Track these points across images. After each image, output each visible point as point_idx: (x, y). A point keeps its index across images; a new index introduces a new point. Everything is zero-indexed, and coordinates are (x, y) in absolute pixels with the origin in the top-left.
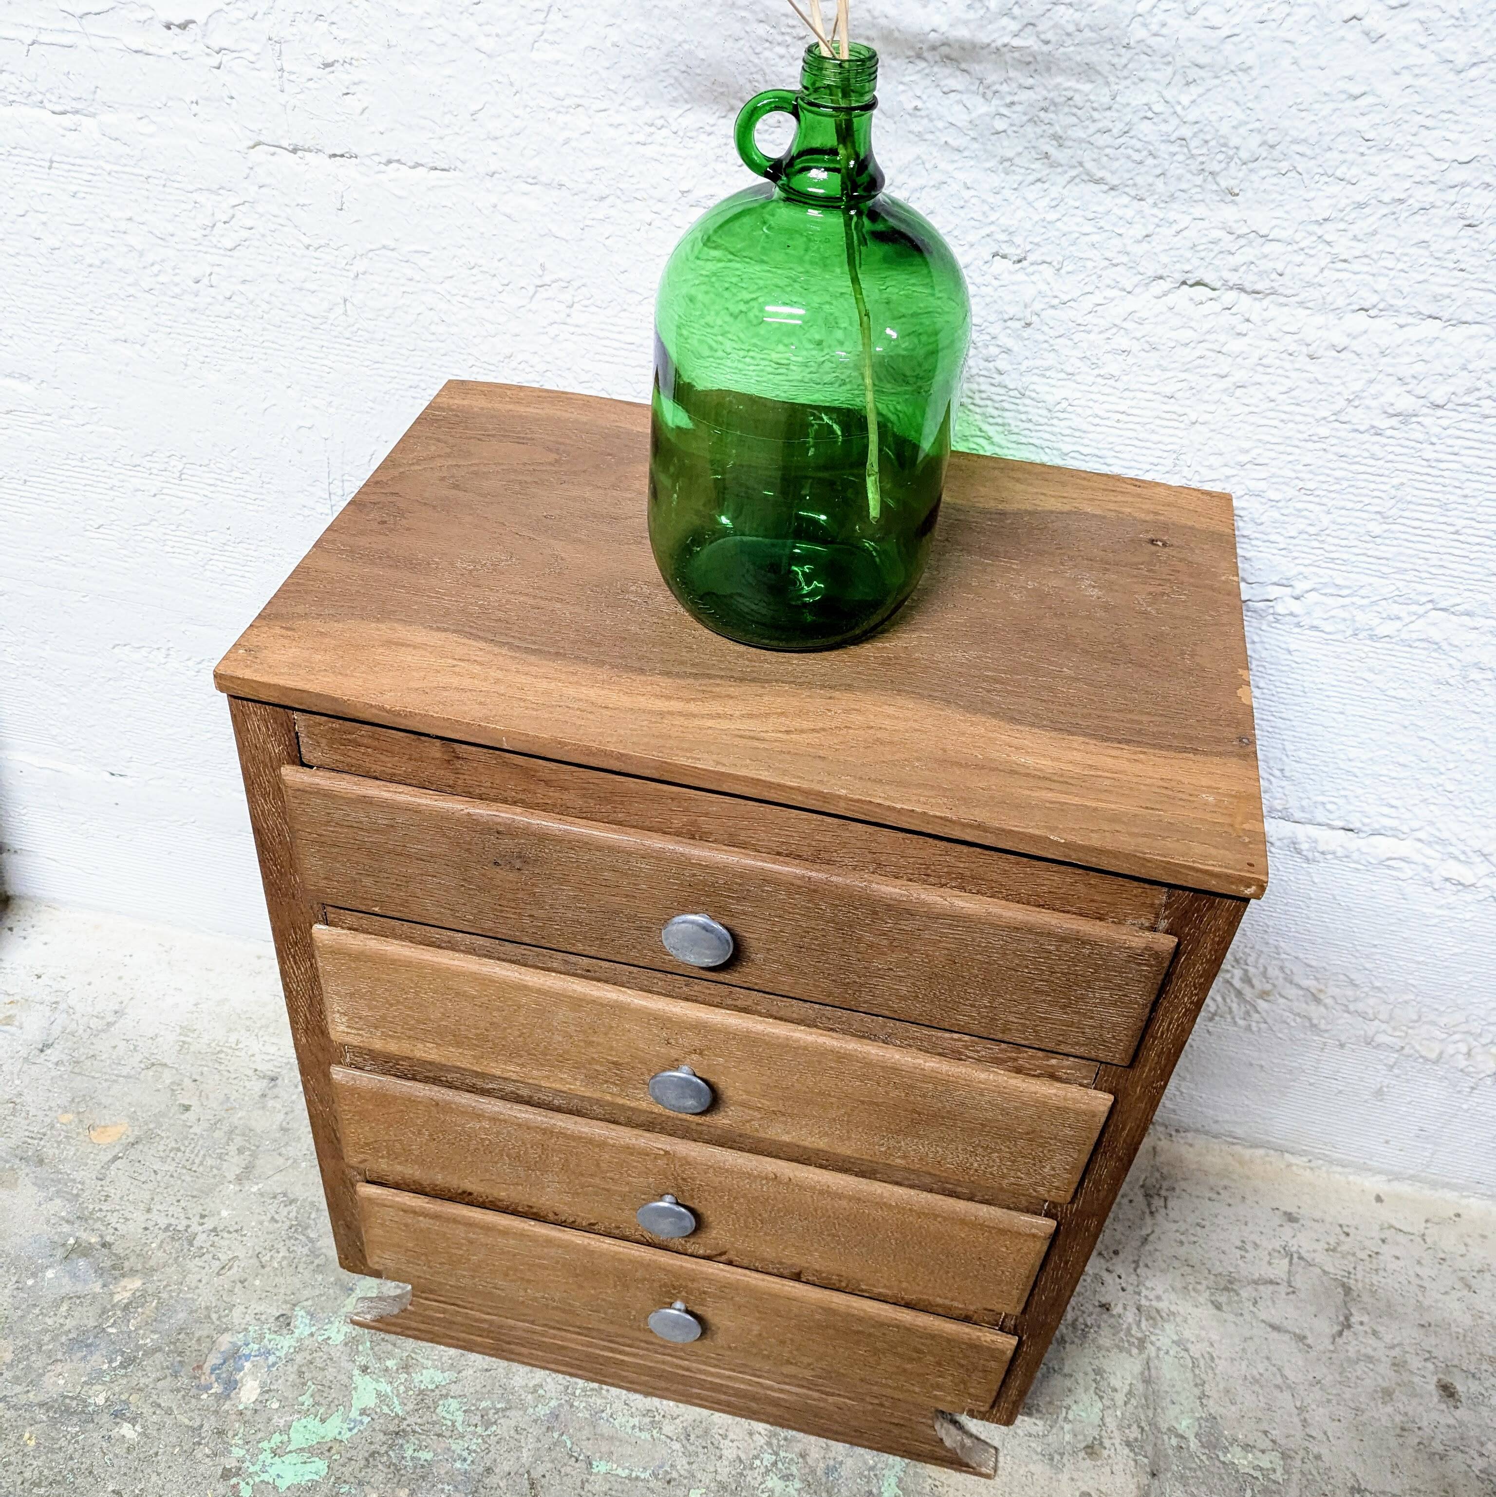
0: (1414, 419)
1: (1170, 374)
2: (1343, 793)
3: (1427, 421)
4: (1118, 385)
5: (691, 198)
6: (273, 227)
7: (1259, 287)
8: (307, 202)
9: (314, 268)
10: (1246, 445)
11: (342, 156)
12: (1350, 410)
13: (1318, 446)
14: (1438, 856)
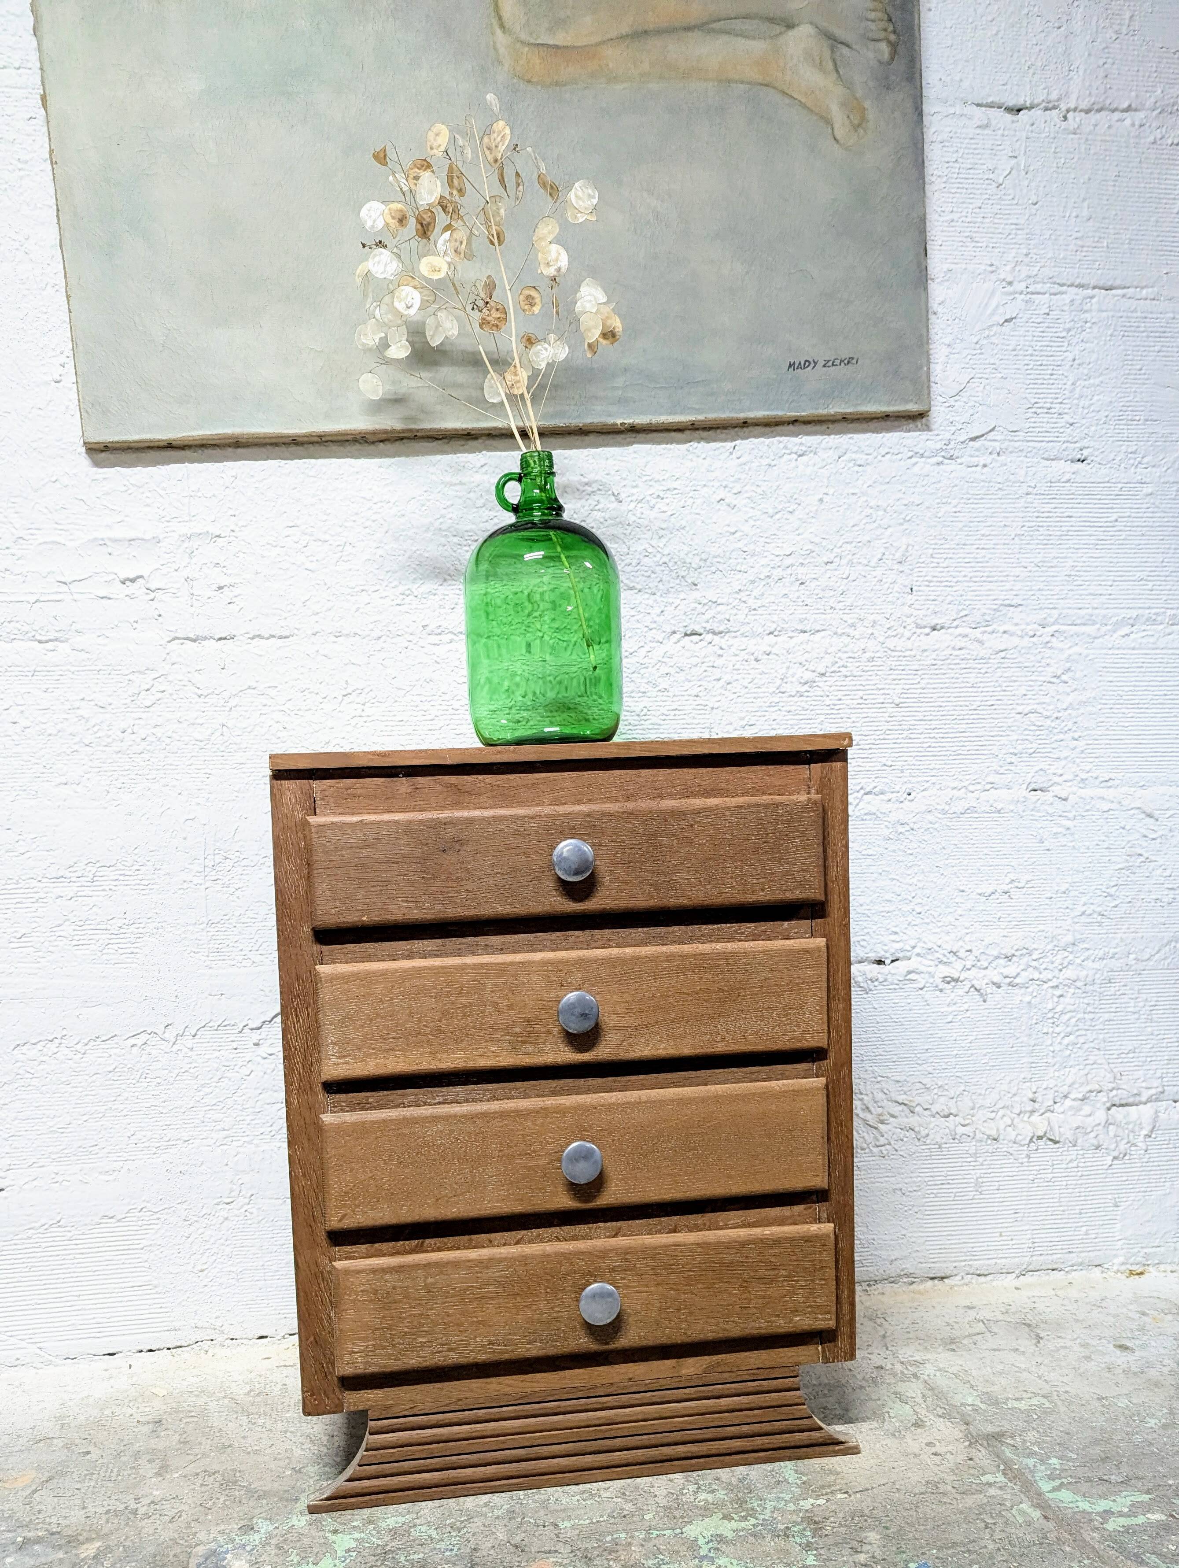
0: (815, 684)
1: (693, 683)
2: (866, 931)
3: (820, 684)
4: (669, 694)
5: (428, 629)
6: (177, 688)
7: (721, 629)
8: (202, 667)
9: (203, 709)
10: (743, 715)
11: (225, 638)
12: (784, 685)
13: (776, 708)
14: (932, 963)
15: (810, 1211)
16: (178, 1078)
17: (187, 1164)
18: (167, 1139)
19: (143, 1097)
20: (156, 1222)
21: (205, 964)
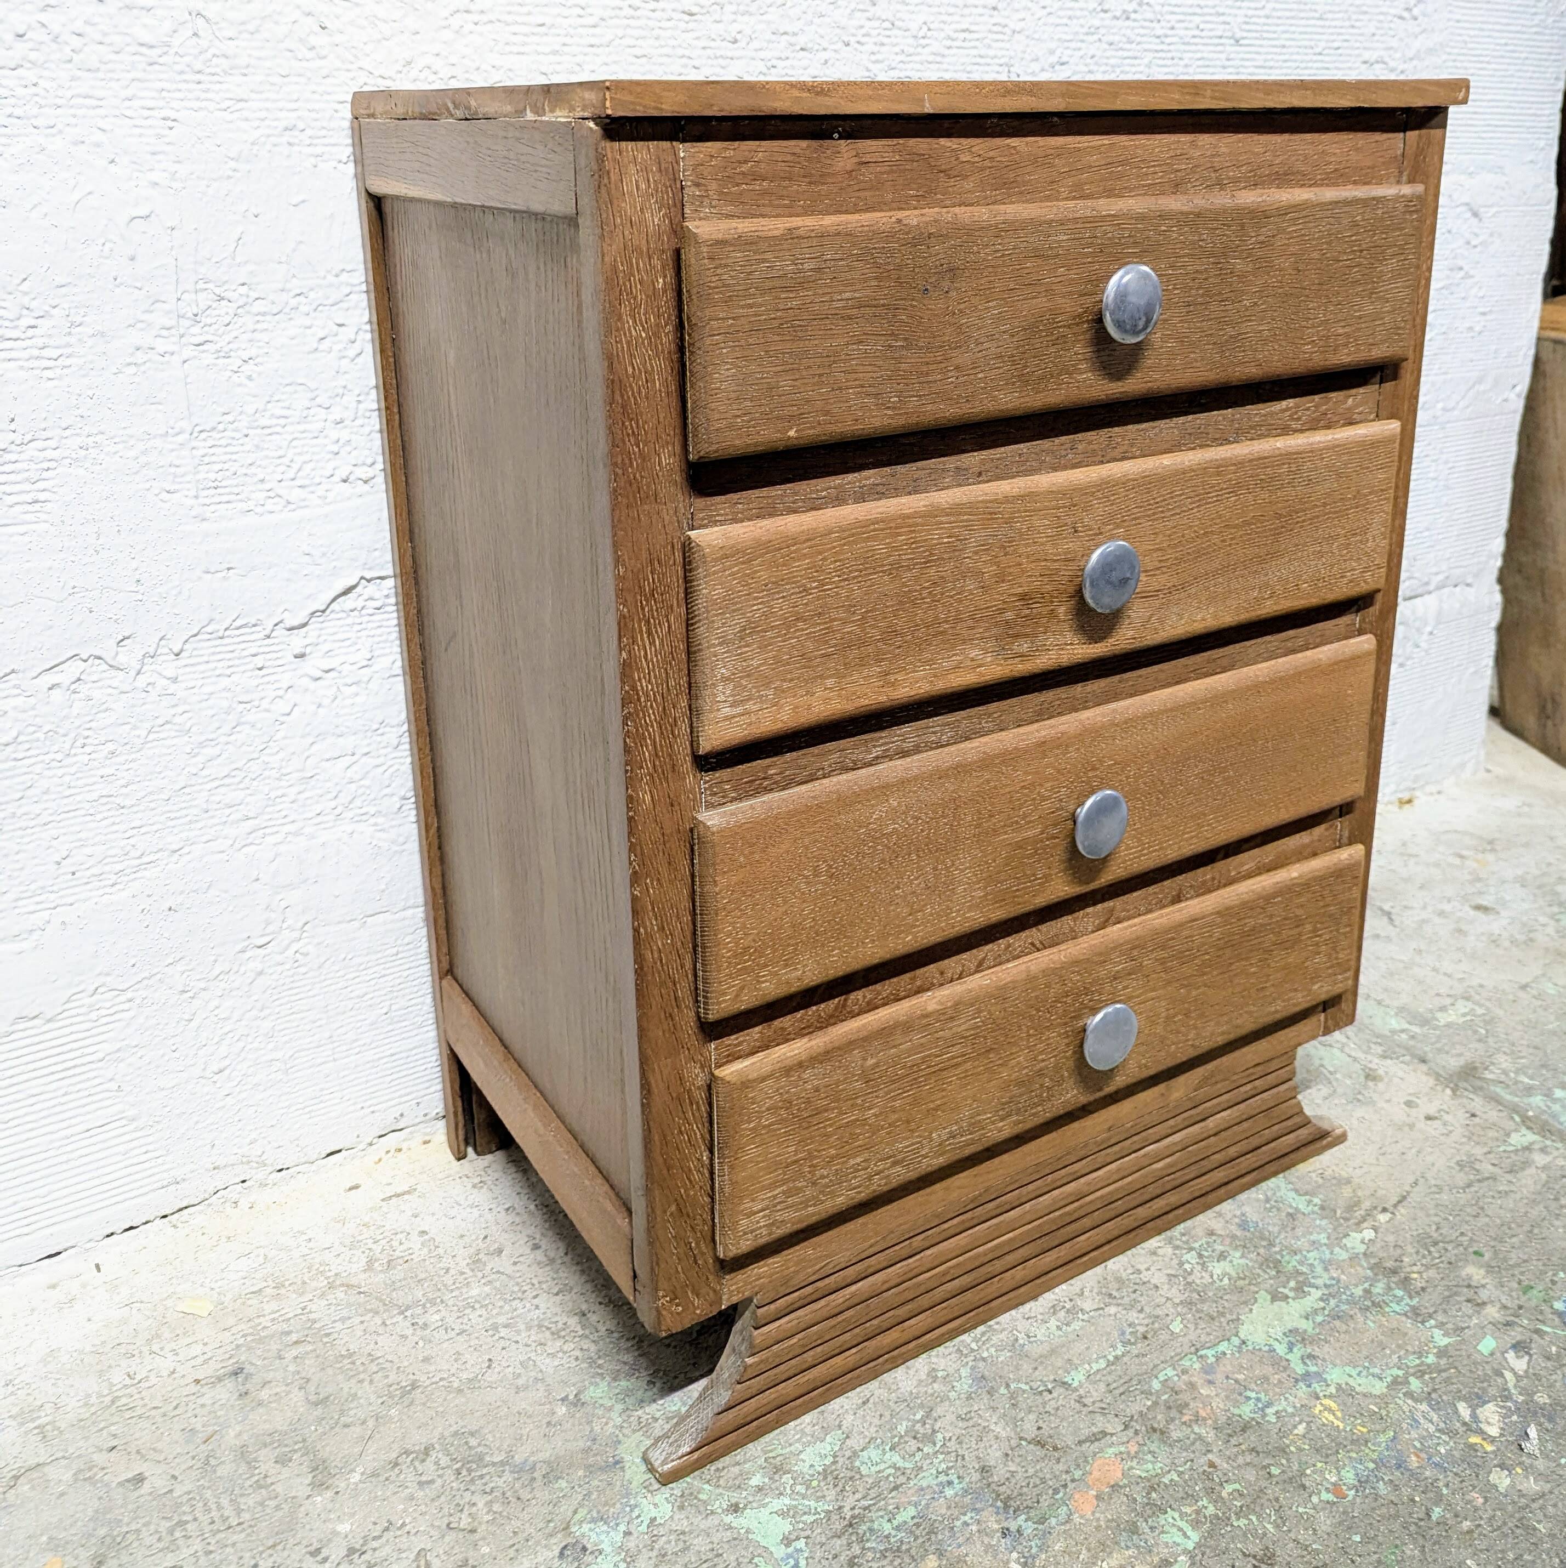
16: (151, 737)
17: (182, 893)
18: (139, 853)
19: (80, 783)
20: (126, 1006)
21: (193, 513)
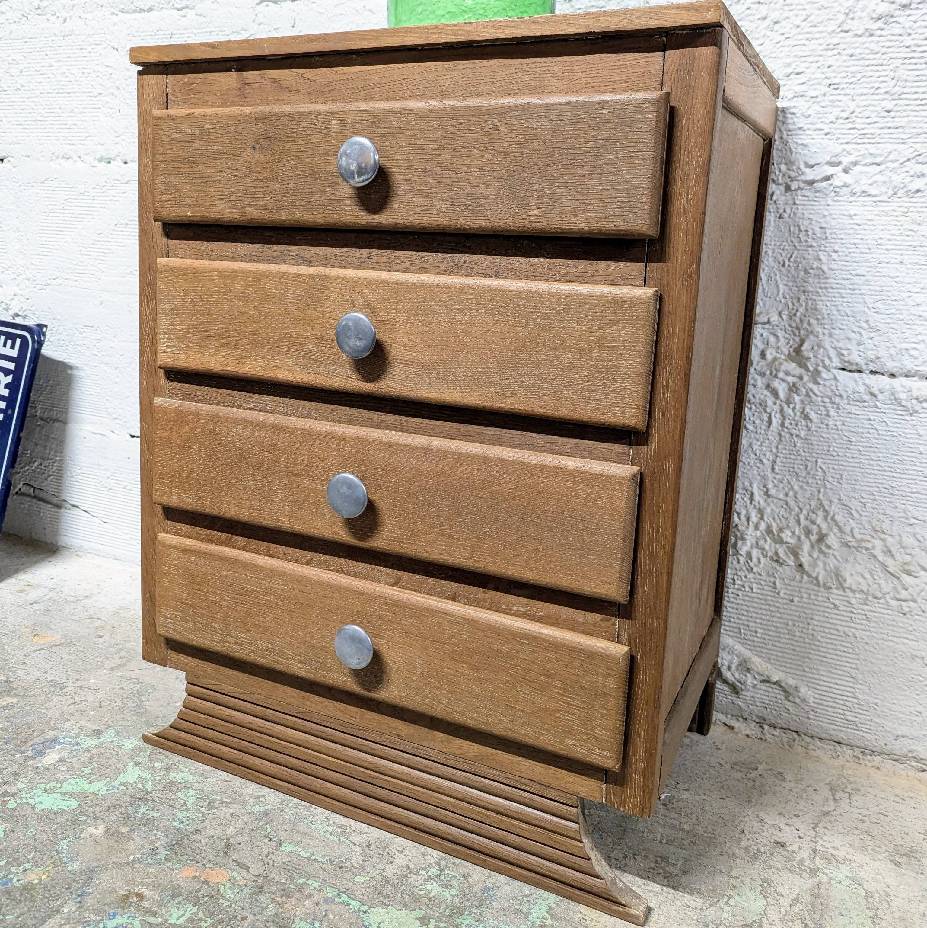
0: (892, 20)
3: (901, 19)
15: (609, 624)
